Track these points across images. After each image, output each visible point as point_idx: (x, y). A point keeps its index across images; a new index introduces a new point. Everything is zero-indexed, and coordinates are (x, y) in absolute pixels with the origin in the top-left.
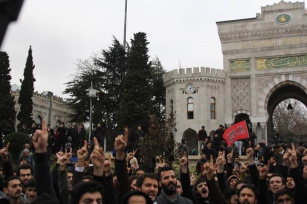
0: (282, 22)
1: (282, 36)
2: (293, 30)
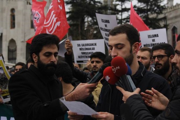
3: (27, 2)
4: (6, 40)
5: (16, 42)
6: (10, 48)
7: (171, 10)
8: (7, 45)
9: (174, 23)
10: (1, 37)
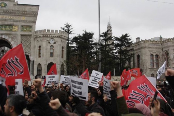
0: (2, 6)
1: (1, 14)
2: (7, 12)
3: (48, 42)
4: (36, 64)
5: (42, 65)
6: (38, 68)
7: (136, 45)
8: (37, 67)
9: (138, 52)
10: (34, 62)
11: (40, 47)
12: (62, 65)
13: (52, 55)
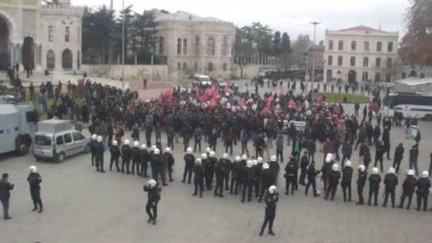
5: (54, 52)
10: (40, 47)
11: (50, 27)
12: (78, 52)
13: (67, 39)
